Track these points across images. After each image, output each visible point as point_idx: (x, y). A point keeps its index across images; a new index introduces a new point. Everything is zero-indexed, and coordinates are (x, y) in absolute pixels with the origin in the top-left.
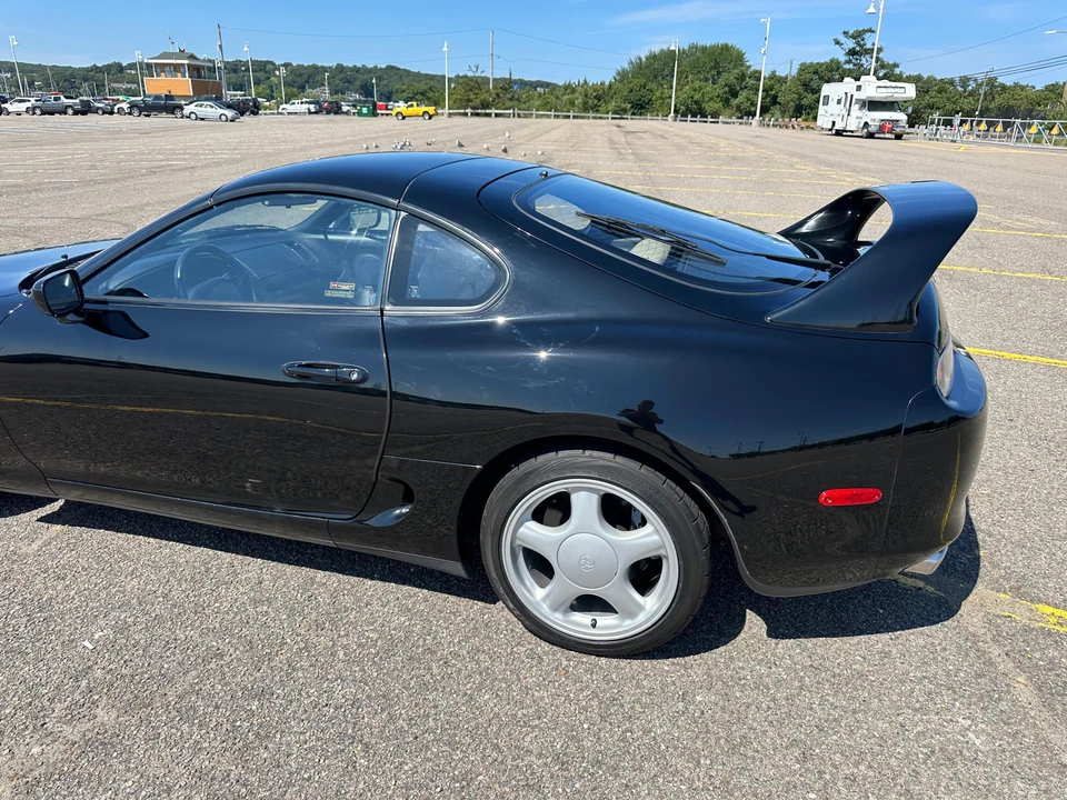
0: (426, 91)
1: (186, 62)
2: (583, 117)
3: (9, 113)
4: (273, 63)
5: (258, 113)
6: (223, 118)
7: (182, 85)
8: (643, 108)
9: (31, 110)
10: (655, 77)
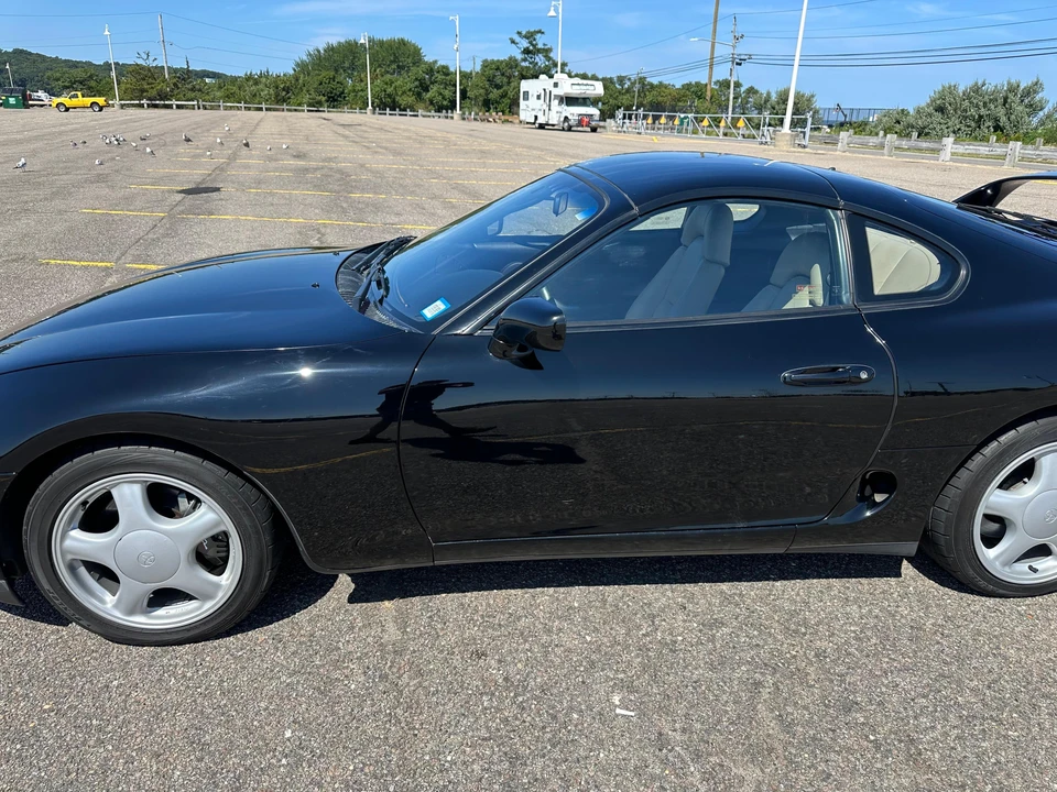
2: (275, 110)
8: (336, 100)
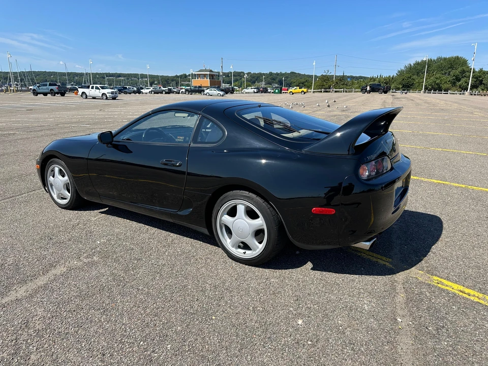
0: (304, 82)
1: (208, 73)
3: (143, 93)
4: (243, 73)
5: (233, 93)
6: (219, 95)
7: (206, 82)
8: (408, 87)
9: (150, 92)
10: (418, 73)
